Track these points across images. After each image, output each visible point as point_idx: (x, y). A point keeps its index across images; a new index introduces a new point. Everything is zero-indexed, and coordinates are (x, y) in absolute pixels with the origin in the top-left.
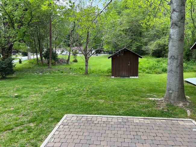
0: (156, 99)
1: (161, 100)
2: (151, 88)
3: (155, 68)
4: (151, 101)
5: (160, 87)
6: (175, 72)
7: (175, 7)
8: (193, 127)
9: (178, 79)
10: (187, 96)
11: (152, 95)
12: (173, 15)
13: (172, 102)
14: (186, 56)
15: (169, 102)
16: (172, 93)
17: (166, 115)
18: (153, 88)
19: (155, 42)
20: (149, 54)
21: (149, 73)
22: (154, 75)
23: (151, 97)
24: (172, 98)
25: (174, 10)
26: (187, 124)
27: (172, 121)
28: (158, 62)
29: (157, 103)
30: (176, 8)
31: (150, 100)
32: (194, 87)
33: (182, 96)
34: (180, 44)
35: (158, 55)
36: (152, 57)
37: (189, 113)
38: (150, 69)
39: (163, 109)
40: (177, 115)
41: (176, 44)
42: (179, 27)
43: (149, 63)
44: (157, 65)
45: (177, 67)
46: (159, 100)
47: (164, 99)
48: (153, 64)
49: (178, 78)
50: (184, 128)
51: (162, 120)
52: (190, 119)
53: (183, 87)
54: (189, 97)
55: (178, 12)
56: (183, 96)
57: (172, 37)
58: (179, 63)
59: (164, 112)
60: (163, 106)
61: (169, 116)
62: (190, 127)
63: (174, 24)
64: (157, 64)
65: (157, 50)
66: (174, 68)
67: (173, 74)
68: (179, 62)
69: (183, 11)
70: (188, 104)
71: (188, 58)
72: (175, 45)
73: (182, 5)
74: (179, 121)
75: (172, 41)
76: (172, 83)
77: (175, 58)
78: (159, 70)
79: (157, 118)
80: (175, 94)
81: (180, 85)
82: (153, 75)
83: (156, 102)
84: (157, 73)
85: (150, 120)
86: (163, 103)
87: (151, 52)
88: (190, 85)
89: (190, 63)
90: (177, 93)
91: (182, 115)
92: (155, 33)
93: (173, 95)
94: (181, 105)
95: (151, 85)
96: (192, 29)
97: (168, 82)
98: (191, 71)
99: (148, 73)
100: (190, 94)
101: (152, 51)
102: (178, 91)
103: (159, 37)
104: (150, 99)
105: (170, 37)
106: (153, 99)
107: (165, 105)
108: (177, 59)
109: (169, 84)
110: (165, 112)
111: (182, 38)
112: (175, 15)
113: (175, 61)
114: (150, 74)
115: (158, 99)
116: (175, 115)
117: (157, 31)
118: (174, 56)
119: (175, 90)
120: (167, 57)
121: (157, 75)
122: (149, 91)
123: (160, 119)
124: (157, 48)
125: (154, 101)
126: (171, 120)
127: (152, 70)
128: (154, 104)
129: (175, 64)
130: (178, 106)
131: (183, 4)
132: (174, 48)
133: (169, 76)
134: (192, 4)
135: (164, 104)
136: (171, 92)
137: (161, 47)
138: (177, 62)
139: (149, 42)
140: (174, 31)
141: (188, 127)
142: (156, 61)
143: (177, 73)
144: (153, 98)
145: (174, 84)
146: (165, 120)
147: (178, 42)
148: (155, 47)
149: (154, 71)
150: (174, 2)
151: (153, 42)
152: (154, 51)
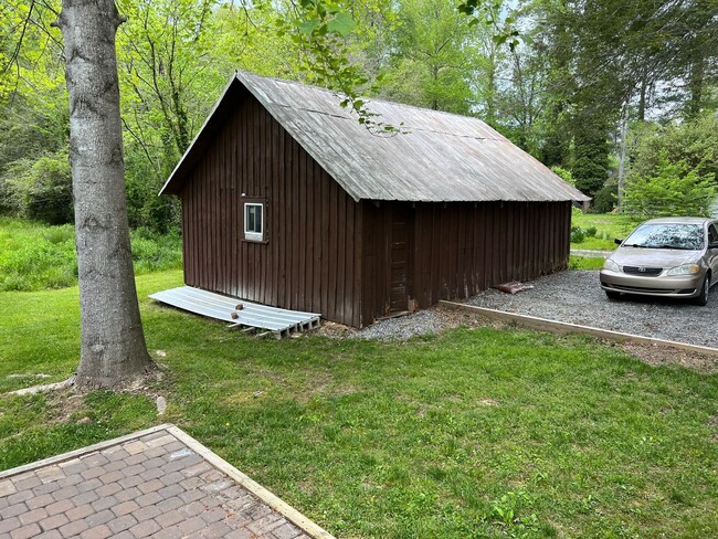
0: (44, 387)
1: (66, 388)
2: (28, 347)
3: (45, 265)
4: (24, 400)
5: (66, 338)
6: (105, 275)
7: (79, 42)
8: (170, 448)
9: (118, 300)
10: (158, 352)
11: (29, 374)
12: (74, 68)
13: (106, 382)
14: (155, 216)
15: (97, 387)
16: (101, 353)
17: (83, 436)
18: (36, 348)
19: (37, 164)
20: (17, 209)
21: (21, 289)
22: (42, 293)
23: (22, 383)
24: (105, 369)
25: (76, 53)
26: (154, 443)
27: (104, 452)
28: (56, 240)
29: (48, 403)
30: (84, 44)
31: (18, 399)
32: (181, 318)
33: (137, 355)
34: (113, 176)
35: (54, 213)
36: (32, 223)
37: (162, 405)
38: (23, 270)
39: (74, 418)
40: (123, 424)
41: (98, 174)
42: (103, 117)
43: (16, 248)
44: (53, 253)
45: (110, 257)
46: (58, 390)
47: (78, 381)
48: (36, 252)
49: (118, 294)
50: (143, 461)
51: (64, 461)
52: (164, 426)
53: (139, 322)
54: (164, 355)
55: (93, 62)
56: (142, 354)
57: (80, 149)
58: (117, 244)
59: (76, 428)
60: (75, 409)
61: (94, 439)
62: (163, 451)
63: (84, 103)
64: (50, 249)
65: (47, 194)
66: (101, 263)
67: (98, 285)
68: (115, 239)
69: (109, 62)
70: (159, 376)
71: (161, 225)
72: (93, 180)
73: (103, 41)
74: (126, 446)
75: (83, 165)
76: (100, 317)
77: (98, 226)
78: (61, 272)
79: (43, 462)
80: (113, 353)
81: (129, 320)
82: (35, 294)
83: (44, 398)
84: (52, 286)
85: (14, 479)
86: (71, 395)
87: (23, 204)
88: (169, 312)
89: (168, 239)
90: (119, 347)
91: (141, 420)
92: (34, 125)
93: (106, 358)
94: (136, 385)
95: (24, 333)
96: (162, 128)
97: (83, 315)
98: (171, 267)
99: (15, 288)
100: (168, 341)
101: (28, 199)
102: (124, 341)
103: (52, 145)
104: (21, 392)
105: (74, 149)
106: (33, 390)
107: (80, 402)
108: (106, 228)
109: (90, 319)
110: (82, 426)
111: (115, 157)
112: (83, 70)
113: (103, 236)
114: (20, 294)
115: (51, 386)
116: (119, 427)
117: (40, 120)
118: (94, 219)
119: (113, 338)
120: (71, 220)
121: (53, 292)
122: (16, 363)
123: (57, 463)
124: (47, 188)
125: (35, 399)
126: (100, 450)
127: (33, 275)
128: (38, 410)
129: (101, 245)
130: (126, 394)
131: (105, 36)
132: (93, 189)
133: (86, 292)
134: (152, 45)
135: (78, 399)
136: (98, 347)
137: (62, 183)
138: (109, 239)
139: (9, 161)
140: (85, 127)
141: (154, 454)
142: (46, 239)
143: (113, 277)
144: (31, 385)
145: (108, 318)
146: (78, 456)
147: (103, 168)
148: (40, 181)
149: (42, 280)
150: (72, 23)
151: (25, 162)
152: (37, 197)
